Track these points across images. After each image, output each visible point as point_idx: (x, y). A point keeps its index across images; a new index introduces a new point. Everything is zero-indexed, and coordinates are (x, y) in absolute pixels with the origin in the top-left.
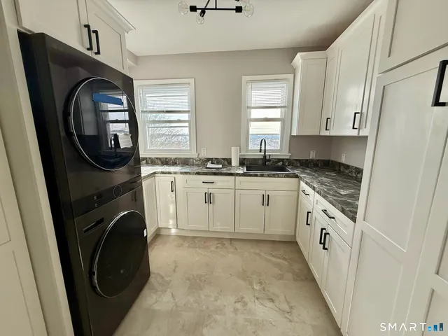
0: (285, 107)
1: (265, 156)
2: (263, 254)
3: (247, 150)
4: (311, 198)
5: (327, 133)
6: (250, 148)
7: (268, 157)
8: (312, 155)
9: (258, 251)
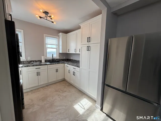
0: (57, 45)
1: (53, 59)
2: (58, 85)
3: (47, 57)
4: (69, 67)
5: (69, 53)
6: (47, 56)
7: (54, 59)
8: (64, 58)
9: (56, 85)
